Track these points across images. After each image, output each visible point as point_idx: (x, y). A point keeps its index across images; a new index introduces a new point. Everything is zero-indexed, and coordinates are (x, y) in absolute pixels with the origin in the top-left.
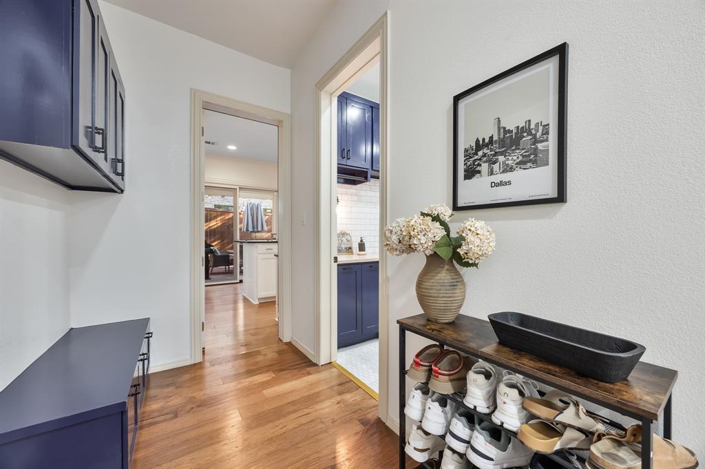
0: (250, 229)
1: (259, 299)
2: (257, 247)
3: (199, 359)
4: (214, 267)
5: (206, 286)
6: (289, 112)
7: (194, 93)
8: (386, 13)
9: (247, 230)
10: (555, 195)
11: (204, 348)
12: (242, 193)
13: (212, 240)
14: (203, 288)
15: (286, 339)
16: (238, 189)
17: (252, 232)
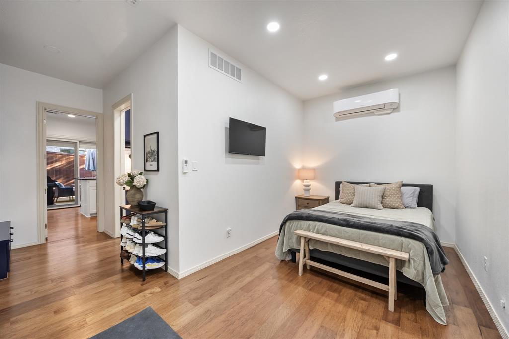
0: (92, 169)
1: (91, 214)
2: (89, 182)
3: (43, 241)
4: (58, 197)
5: (48, 210)
6: (102, 113)
7: (38, 104)
8: (131, 94)
9: (89, 169)
10: (156, 170)
11: (46, 238)
12: (81, 145)
13: (58, 177)
14: (46, 212)
15: (101, 230)
16: (78, 143)
17: (93, 171)
